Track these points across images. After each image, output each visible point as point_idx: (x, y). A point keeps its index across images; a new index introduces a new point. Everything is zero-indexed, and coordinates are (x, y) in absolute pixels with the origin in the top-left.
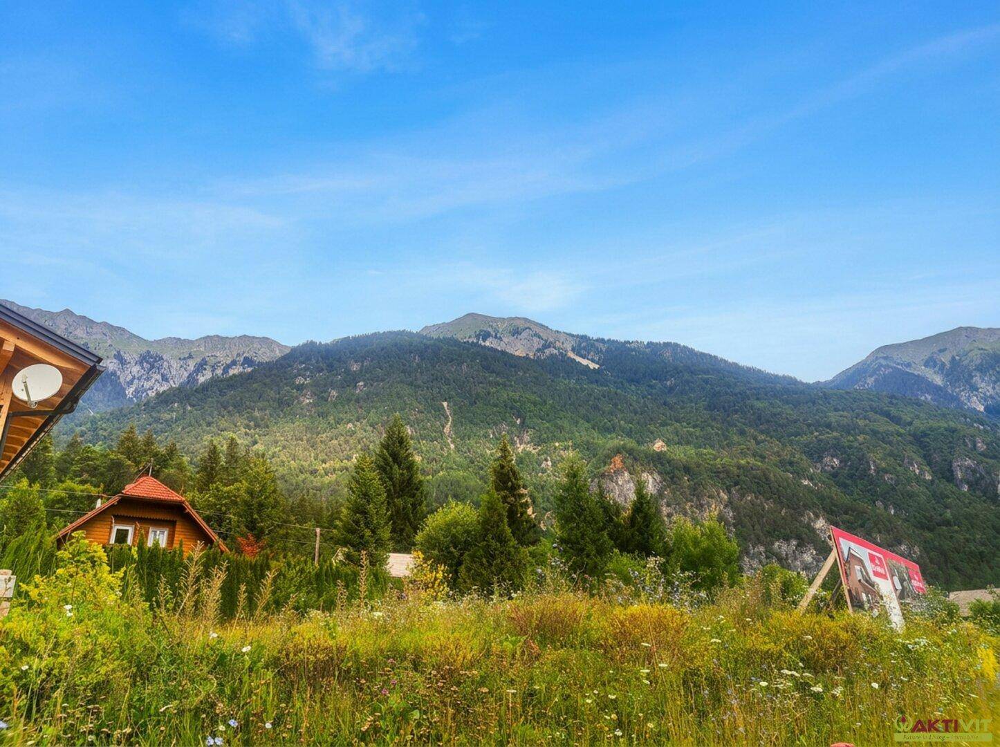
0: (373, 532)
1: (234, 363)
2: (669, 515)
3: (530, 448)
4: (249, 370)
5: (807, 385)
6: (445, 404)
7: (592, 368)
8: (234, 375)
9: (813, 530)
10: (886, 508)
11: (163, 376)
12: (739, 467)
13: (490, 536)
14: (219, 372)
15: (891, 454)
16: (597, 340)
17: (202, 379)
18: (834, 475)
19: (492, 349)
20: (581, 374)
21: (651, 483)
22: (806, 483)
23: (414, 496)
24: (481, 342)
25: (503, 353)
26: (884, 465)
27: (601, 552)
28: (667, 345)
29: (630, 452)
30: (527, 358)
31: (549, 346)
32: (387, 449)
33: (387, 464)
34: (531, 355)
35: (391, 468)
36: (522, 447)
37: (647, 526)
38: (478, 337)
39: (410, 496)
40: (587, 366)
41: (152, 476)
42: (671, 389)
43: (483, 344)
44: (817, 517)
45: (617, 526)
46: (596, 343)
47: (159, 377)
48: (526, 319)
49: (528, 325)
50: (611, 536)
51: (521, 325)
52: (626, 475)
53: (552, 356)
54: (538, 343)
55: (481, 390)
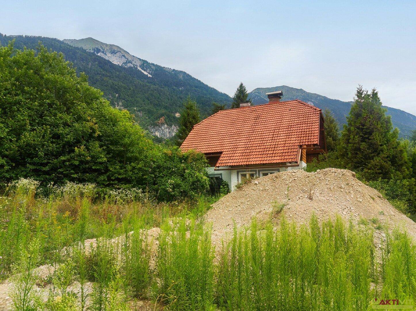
20: (144, 79)
29: (169, 116)
30: (118, 66)
31: (129, 62)
38: (94, 50)
40: (147, 75)
42: (182, 92)
43: (97, 54)
46: (151, 65)
49: (119, 50)
51: (116, 49)
52: (166, 126)
53: (130, 67)
54: (124, 60)
55: (98, 77)
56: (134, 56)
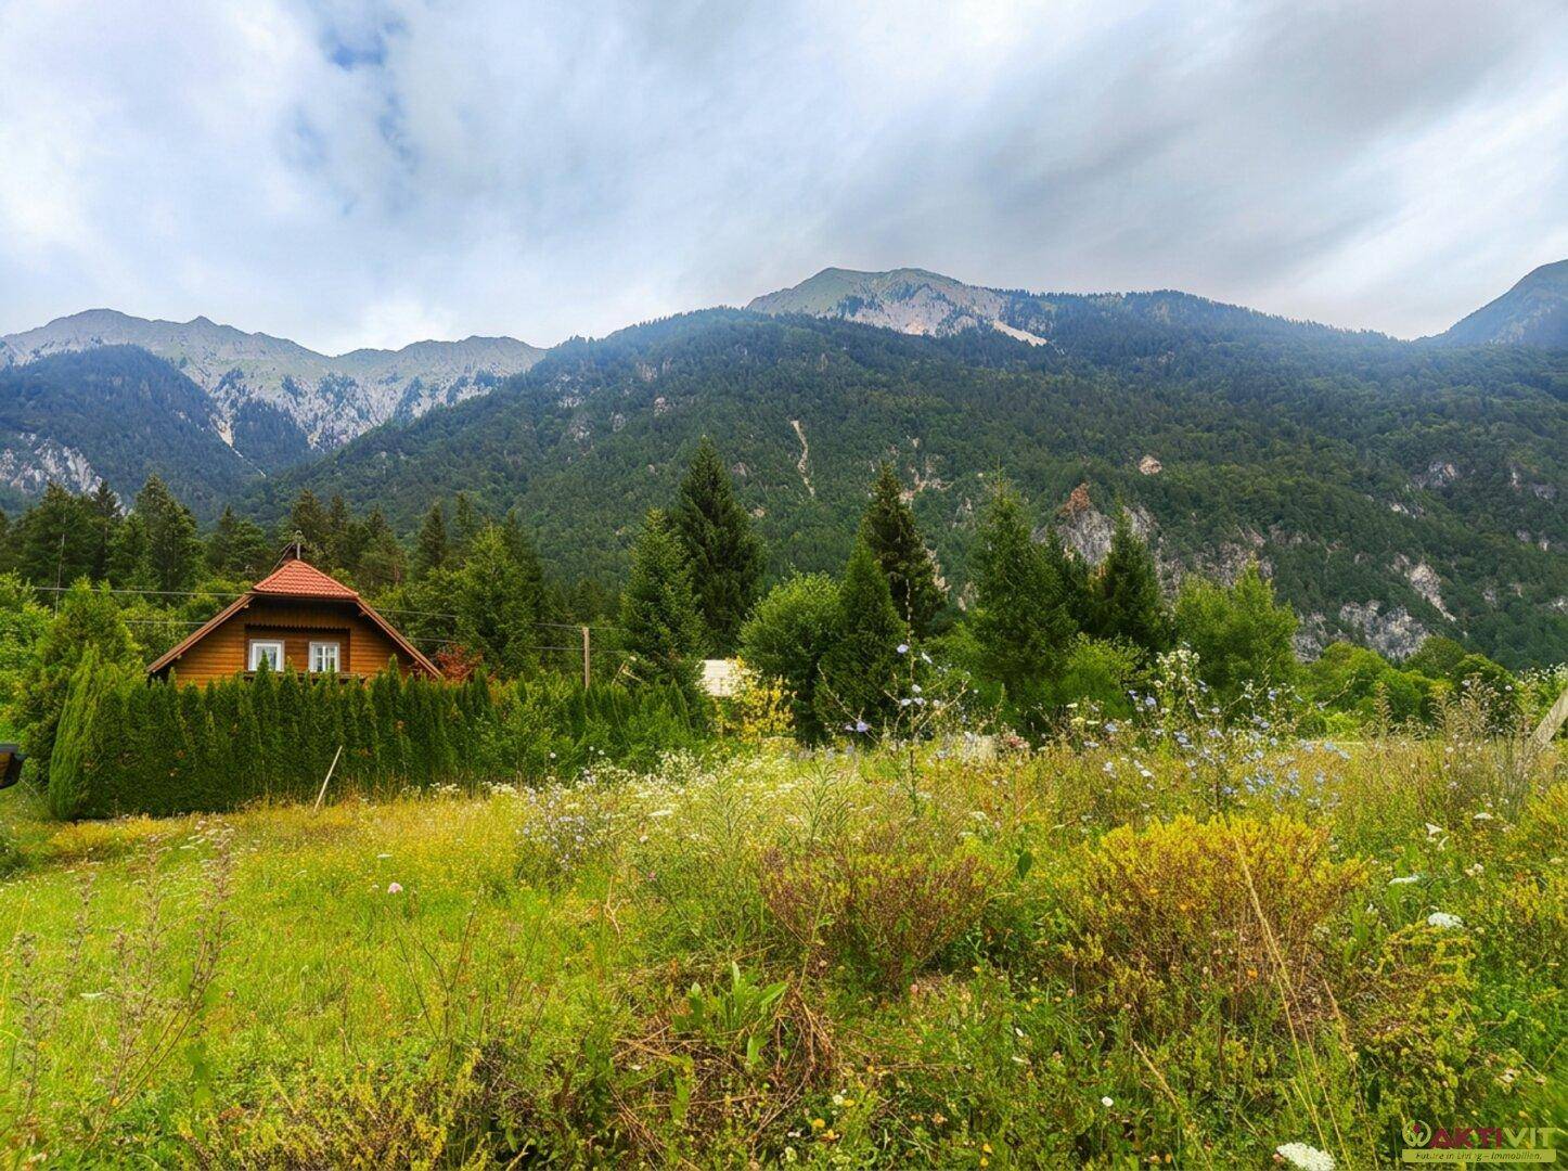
0: (674, 630)
1: (463, 382)
2: (1168, 576)
3: (936, 484)
4: (486, 392)
5: (1406, 345)
6: (796, 424)
7: (1034, 345)
8: (466, 402)
9: (1407, 585)
10: (1535, 540)
11: (359, 410)
12: (1282, 490)
13: (861, 625)
14: (442, 398)
15: (1549, 451)
16: (1043, 297)
17: (417, 412)
18: (1447, 493)
19: (866, 327)
20: (1017, 357)
21: (1138, 525)
22: (1396, 508)
23: (741, 568)
24: (848, 317)
25: (886, 331)
26: (1534, 470)
27: (1057, 640)
28: (1160, 295)
29: (1101, 479)
30: (926, 337)
31: (961, 314)
32: (694, 496)
33: (693, 519)
34: (932, 333)
35: (701, 525)
36: (923, 484)
37: (1135, 593)
38: (842, 306)
39: (737, 569)
40: (1026, 343)
41: (303, 559)
42: (1168, 370)
43: (851, 319)
44: (1415, 563)
45: (1083, 594)
46: (1040, 302)
47: (353, 413)
48: (918, 272)
49: (923, 280)
50: (1073, 613)
51: (914, 281)
52: (1096, 516)
53: (966, 331)
54: (941, 311)
55: (853, 397)
56: (974, 288)
